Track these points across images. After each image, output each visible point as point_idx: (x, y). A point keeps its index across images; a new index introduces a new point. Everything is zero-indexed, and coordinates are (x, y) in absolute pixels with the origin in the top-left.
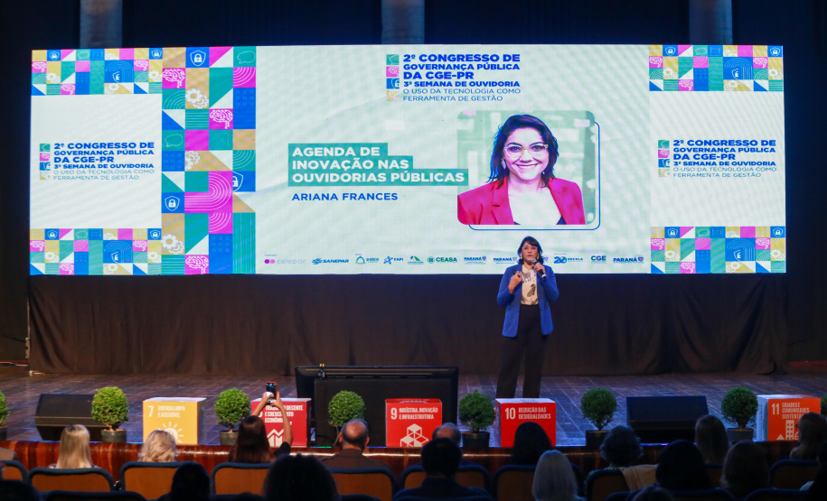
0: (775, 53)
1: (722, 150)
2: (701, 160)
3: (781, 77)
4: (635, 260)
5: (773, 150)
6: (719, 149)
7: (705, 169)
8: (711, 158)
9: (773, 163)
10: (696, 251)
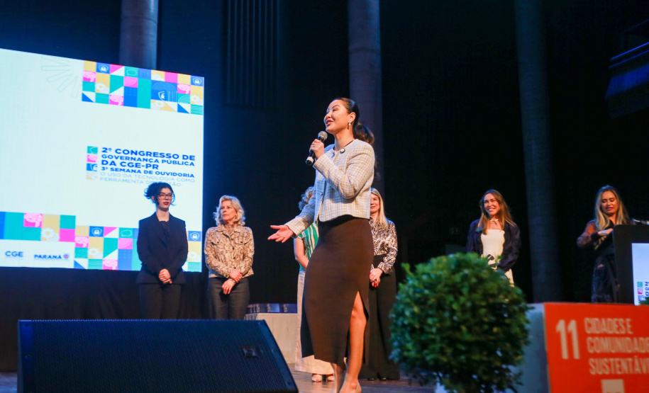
0: (197, 82)
2: (127, 168)
3: (202, 103)
4: (60, 257)
5: (192, 164)
6: (144, 159)
7: (130, 176)
8: (136, 166)
9: (192, 176)
10: (119, 250)
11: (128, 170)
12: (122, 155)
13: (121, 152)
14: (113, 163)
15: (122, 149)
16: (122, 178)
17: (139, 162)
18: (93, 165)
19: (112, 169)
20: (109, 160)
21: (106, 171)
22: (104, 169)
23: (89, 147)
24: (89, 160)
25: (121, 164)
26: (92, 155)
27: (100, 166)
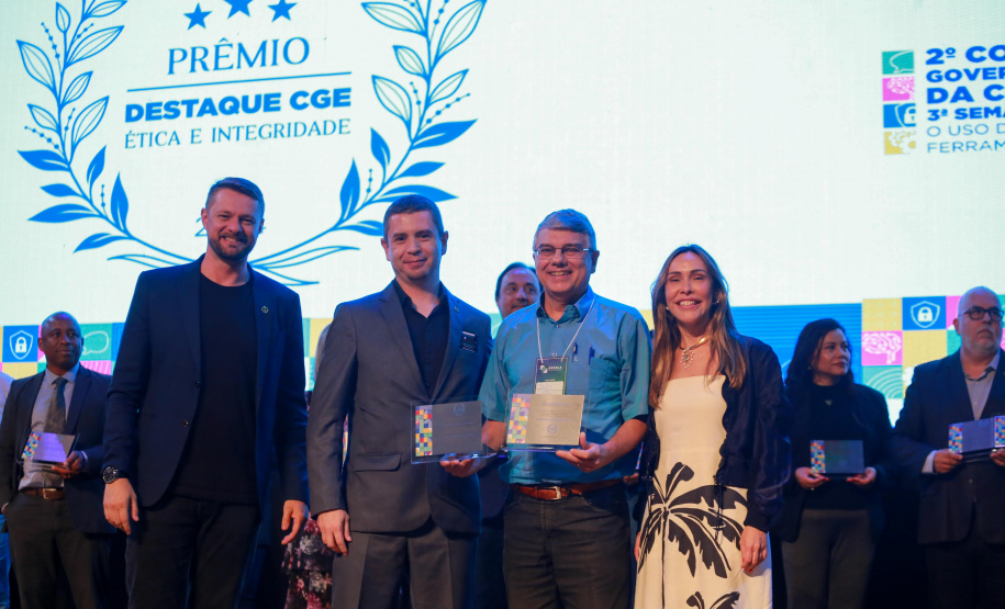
12: (989, 63)
13: (985, 54)
14: (963, 94)
15: (988, 47)
16: (991, 137)
18: (902, 109)
19: (960, 114)
20: (951, 87)
21: (943, 122)
22: (935, 115)
23: (886, 56)
24: (887, 94)
25: (987, 93)
26: (897, 77)
27: (923, 107)
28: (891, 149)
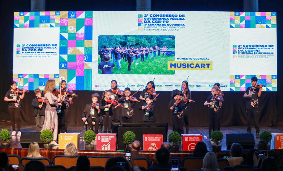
0: (274, 15)
1: (255, 48)
3: (276, 23)
4: (224, 86)
5: (272, 49)
6: (254, 48)
7: (249, 55)
8: (251, 51)
9: (273, 53)
10: (246, 83)
11: (248, 53)
14: (242, 51)
15: (246, 45)
16: (246, 56)
17: (252, 49)
18: (235, 52)
20: (241, 50)
21: (240, 54)
23: (233, 45)
24: (233, 50)
26: (234, 48)
27: (238, 52)
28: (234, 57)
